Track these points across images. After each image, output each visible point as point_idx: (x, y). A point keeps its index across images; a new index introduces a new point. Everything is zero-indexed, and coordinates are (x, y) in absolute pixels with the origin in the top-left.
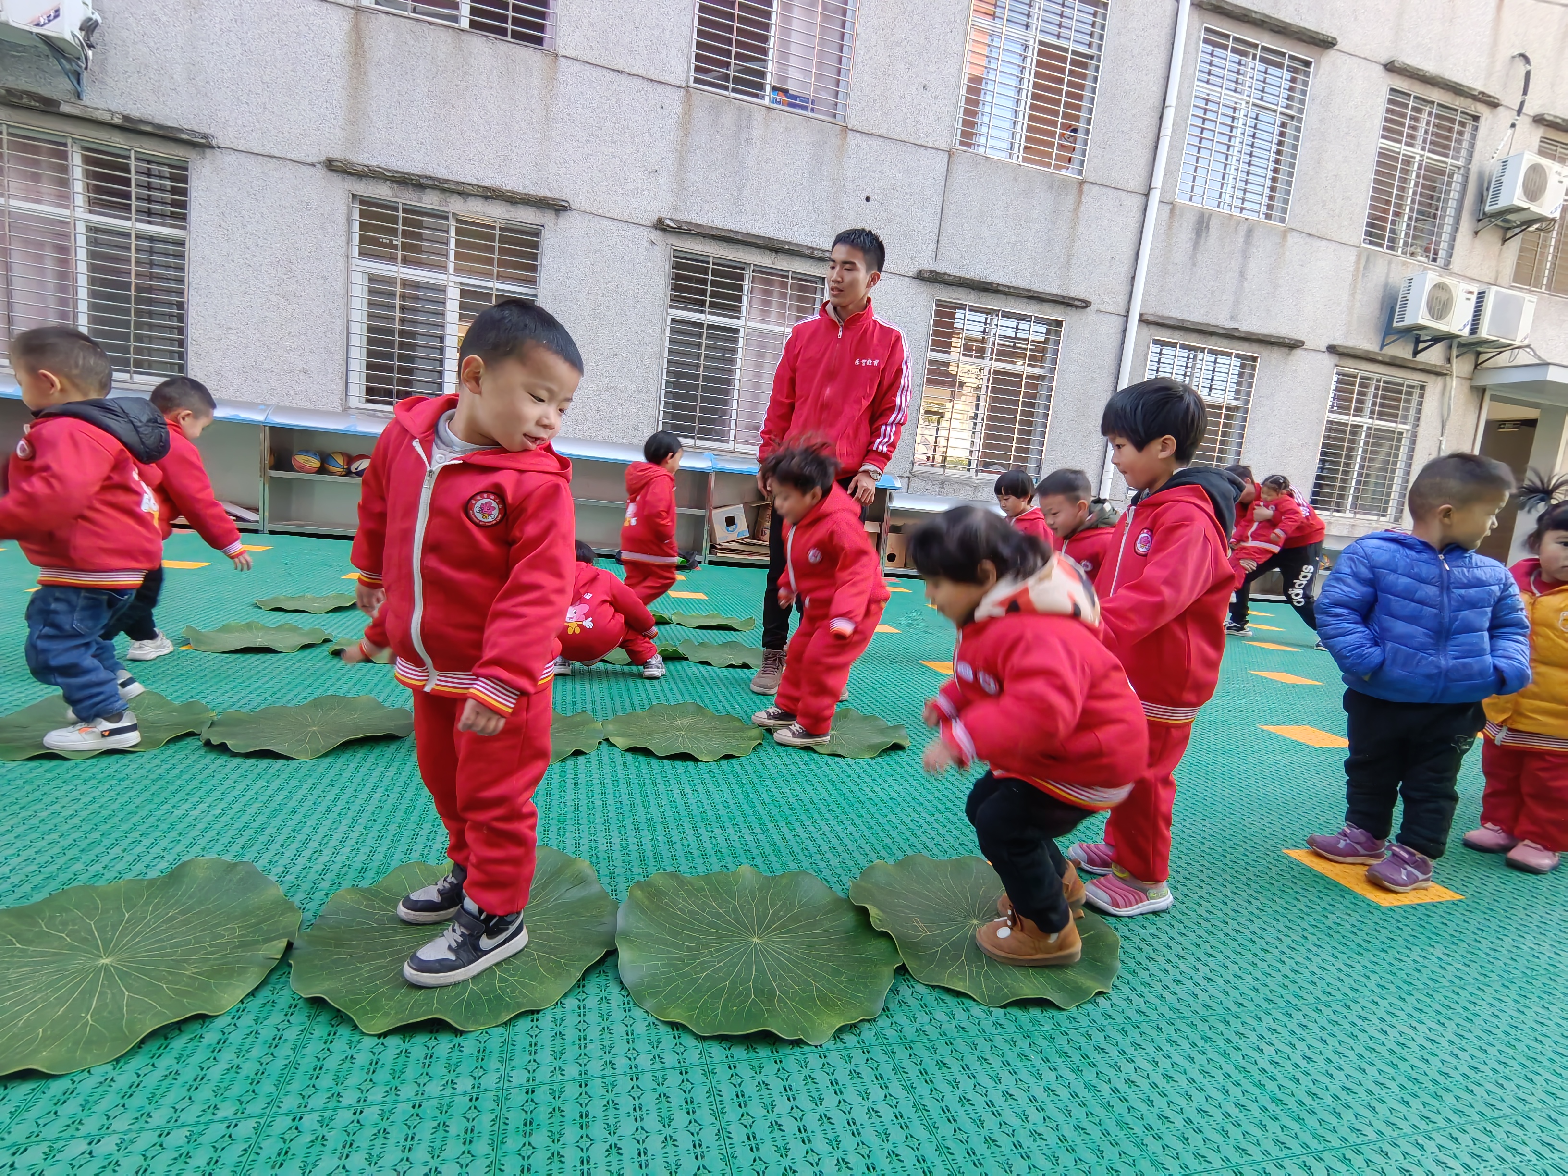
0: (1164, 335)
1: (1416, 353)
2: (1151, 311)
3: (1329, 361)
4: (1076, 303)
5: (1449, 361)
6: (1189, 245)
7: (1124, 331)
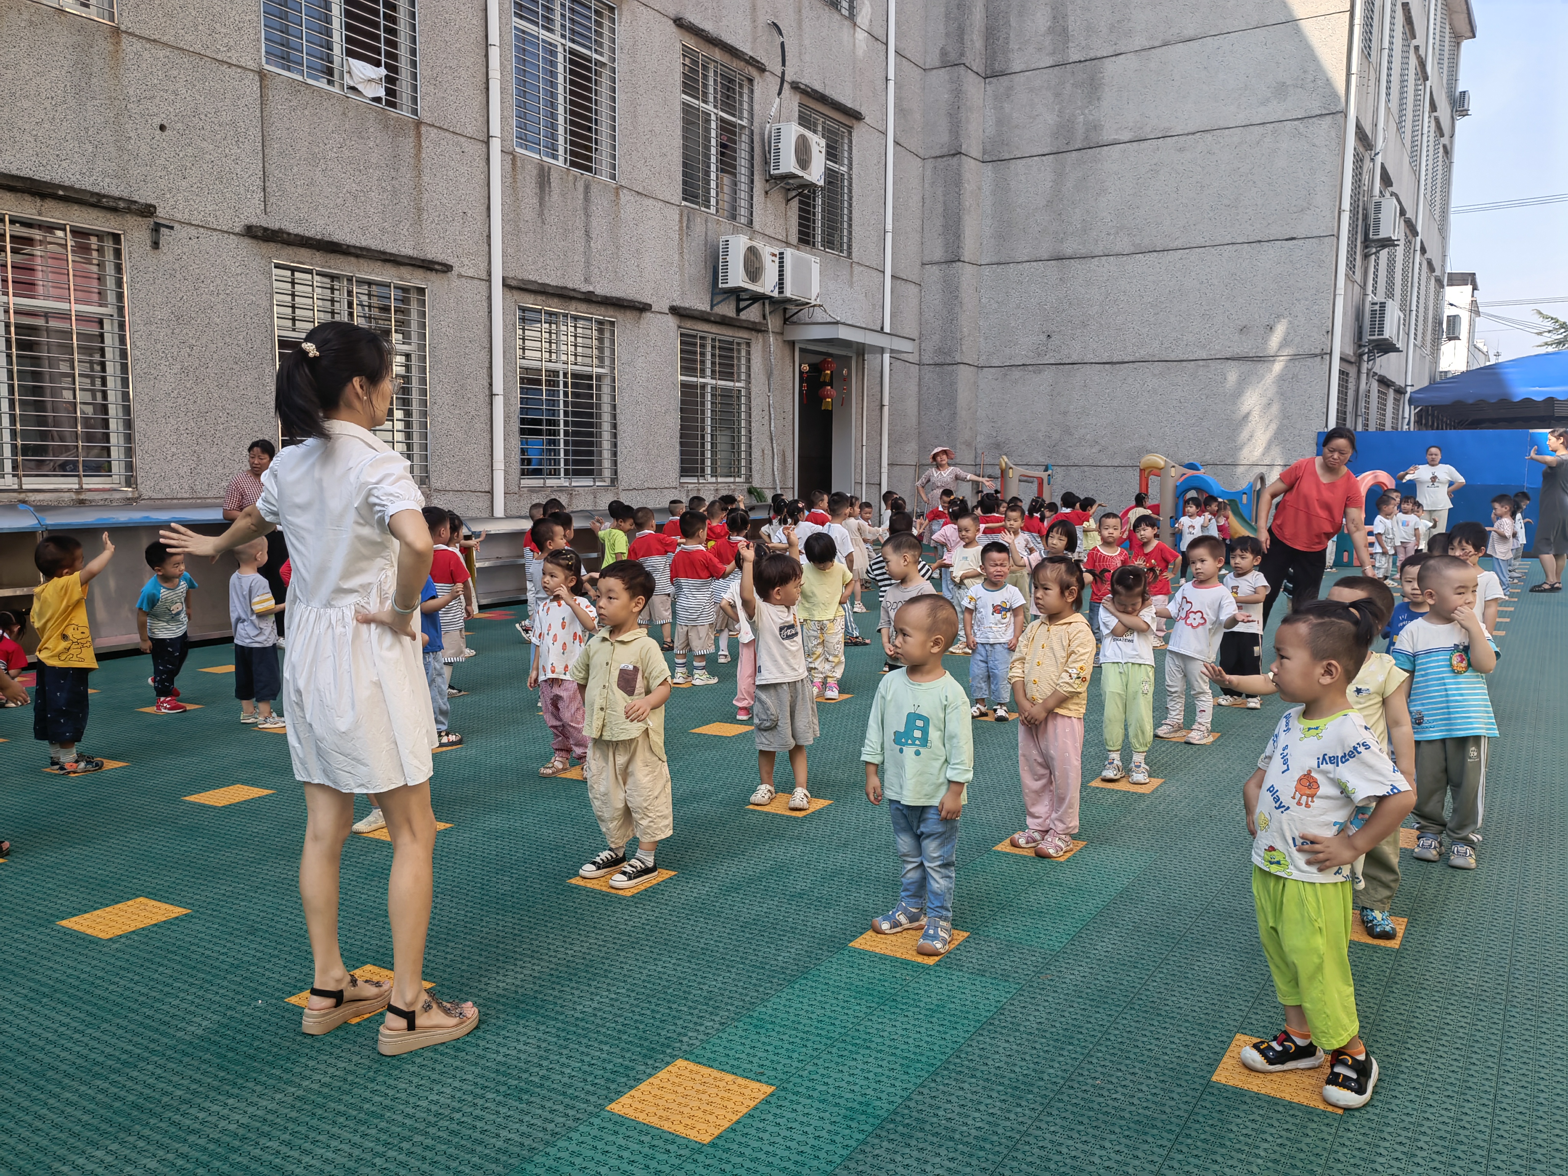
0: (529, 302)
1: (739, 310)
2: (511, 274)
3: (672, 322)
4: (437, 267)
5: (764, 317)
6: (535, 200)
7: (489, 298)
